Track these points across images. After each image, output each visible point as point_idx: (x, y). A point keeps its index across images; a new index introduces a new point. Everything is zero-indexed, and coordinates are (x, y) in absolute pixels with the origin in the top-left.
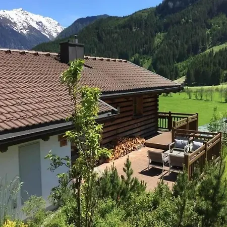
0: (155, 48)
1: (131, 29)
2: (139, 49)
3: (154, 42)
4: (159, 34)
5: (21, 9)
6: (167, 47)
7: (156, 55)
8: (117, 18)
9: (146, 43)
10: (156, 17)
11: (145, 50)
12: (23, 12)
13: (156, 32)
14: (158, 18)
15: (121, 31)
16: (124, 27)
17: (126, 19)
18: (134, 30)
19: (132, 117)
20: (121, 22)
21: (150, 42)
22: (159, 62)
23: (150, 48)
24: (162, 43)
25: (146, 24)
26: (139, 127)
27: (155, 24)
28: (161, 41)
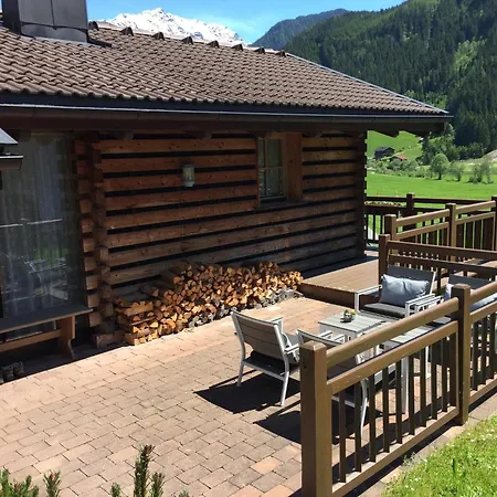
0: (454, 77)
1: (398, 37)
2: (417, 80)
3: (452, 61)
4: (466, 44)
5: (160, 10)
6: (484, 73)
7: (457, 91)
8: (366, 15)
9: (434, 66)
10: (460, 8)
11: (431, 82)
12: (162, 15)
13: (459, 40)
14: (464, 8)
15: (375, 42)
16: (381, 32)
17: (386, 17)
18: (405, 39)
19: (253, 202)
20: (375, 23)
21: (444, 63)
22: (463, 106)
23: (442, 77)
24: (472, 64)
25: (435, 23)
26: (284, 236)
27: (456, 23)
28: (470, 60)
